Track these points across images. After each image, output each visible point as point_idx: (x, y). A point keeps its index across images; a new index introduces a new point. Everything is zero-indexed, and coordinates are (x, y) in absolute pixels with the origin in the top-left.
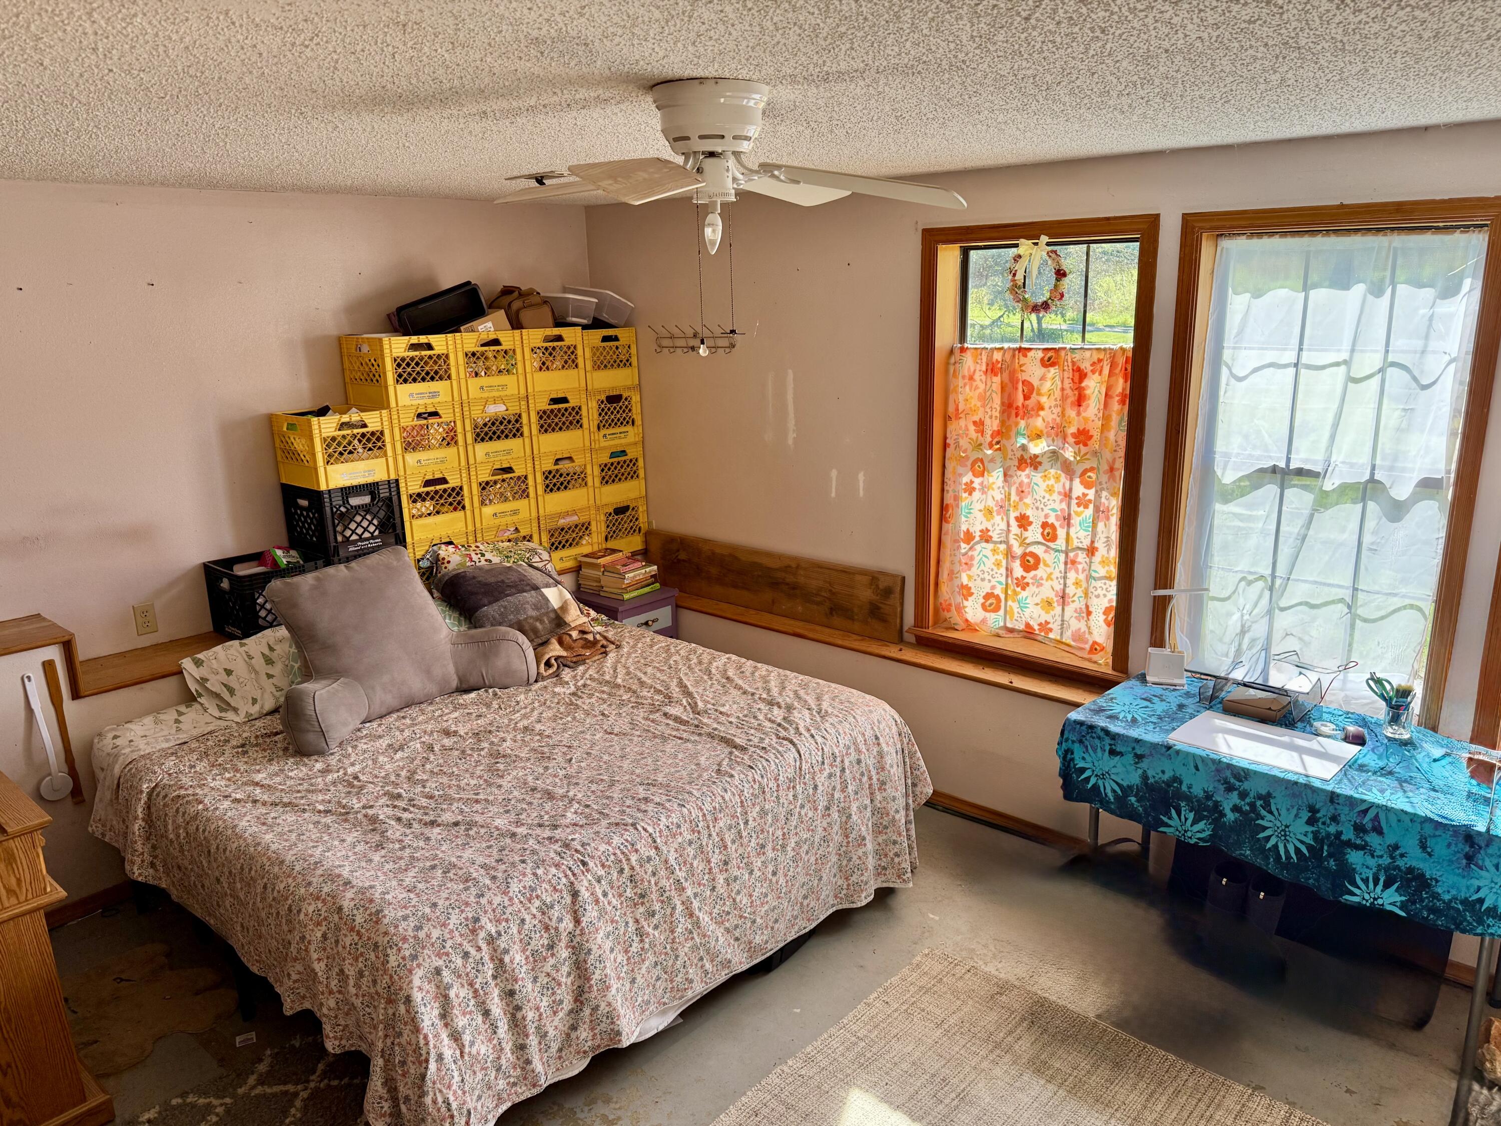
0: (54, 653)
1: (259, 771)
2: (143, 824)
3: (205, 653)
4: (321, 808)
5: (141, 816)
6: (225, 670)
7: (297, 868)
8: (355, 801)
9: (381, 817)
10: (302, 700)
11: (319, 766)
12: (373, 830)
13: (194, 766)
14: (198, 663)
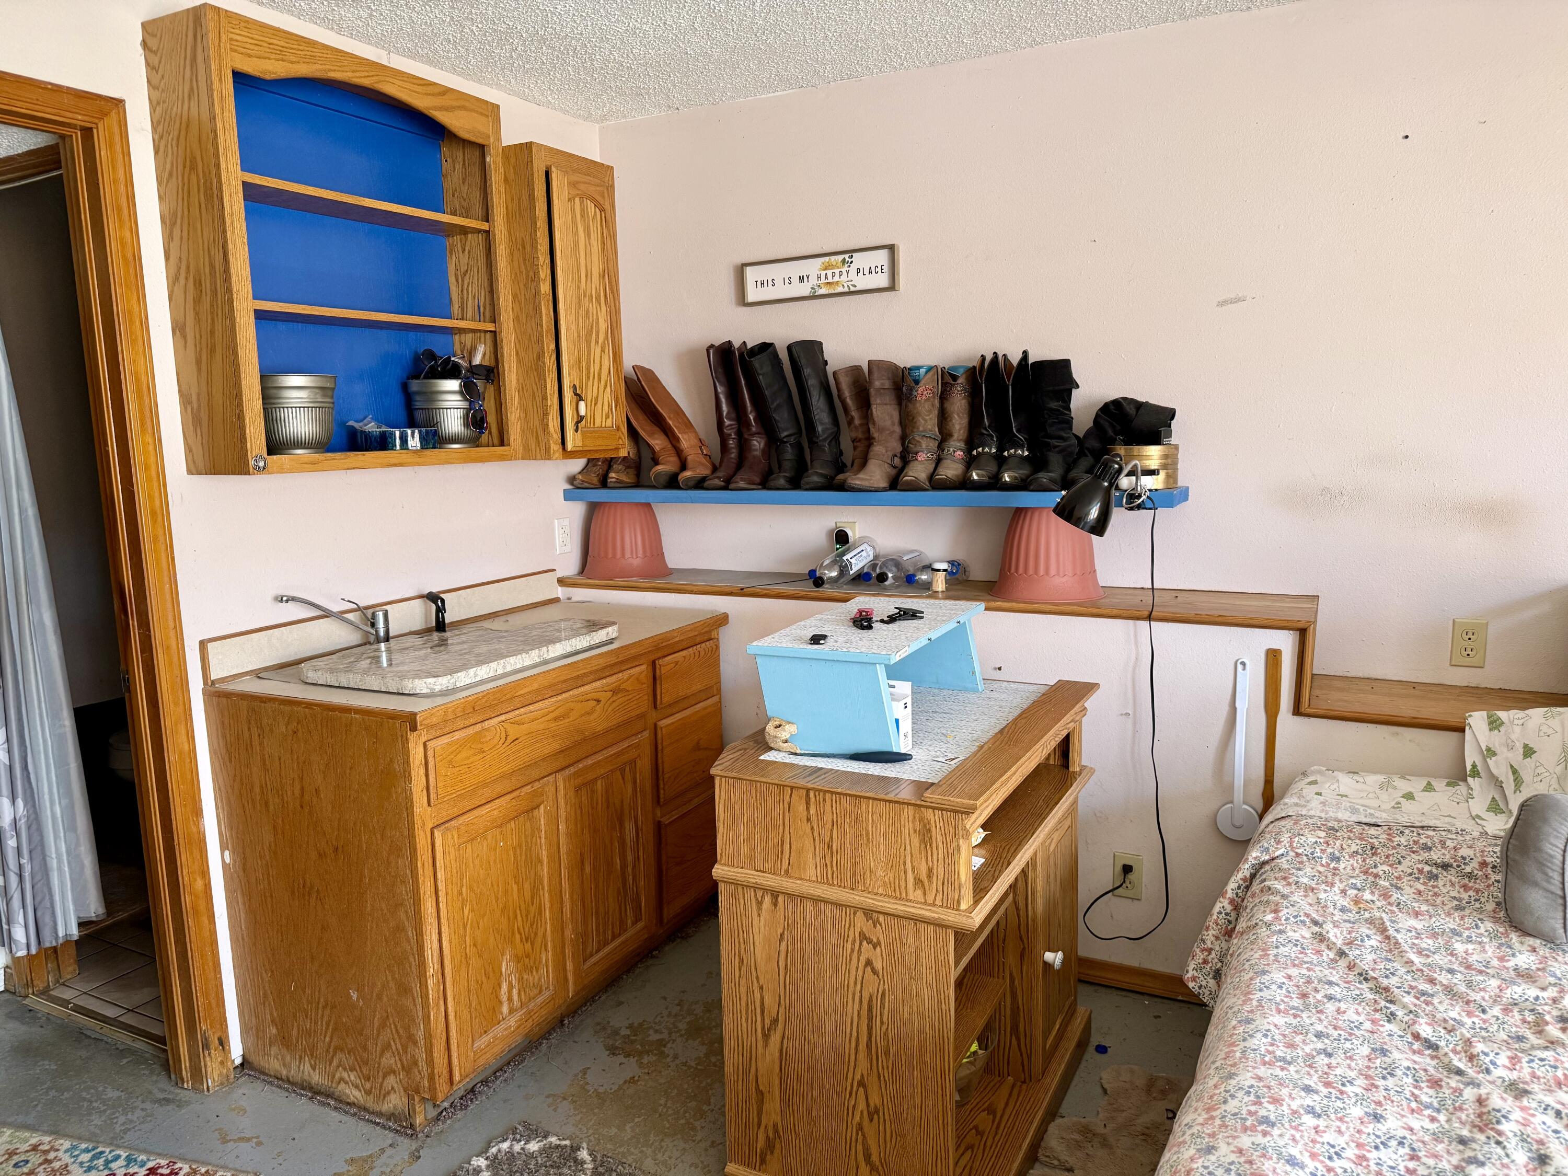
0: (1285, 642)
1: (1417, 914)
2: (1229, 908)
3: (1513, 712)
4: (1425, 1030)
5: (1230, 894)
6: (1526, 746)
7: (1232, 1105)
8: (1503, 1060)
9: (1505, 1127)
10: (1545, 820)
11: (1524, 960)
12: (1463, 1141)
13: (1338, 860)
14: (1494, 724)
